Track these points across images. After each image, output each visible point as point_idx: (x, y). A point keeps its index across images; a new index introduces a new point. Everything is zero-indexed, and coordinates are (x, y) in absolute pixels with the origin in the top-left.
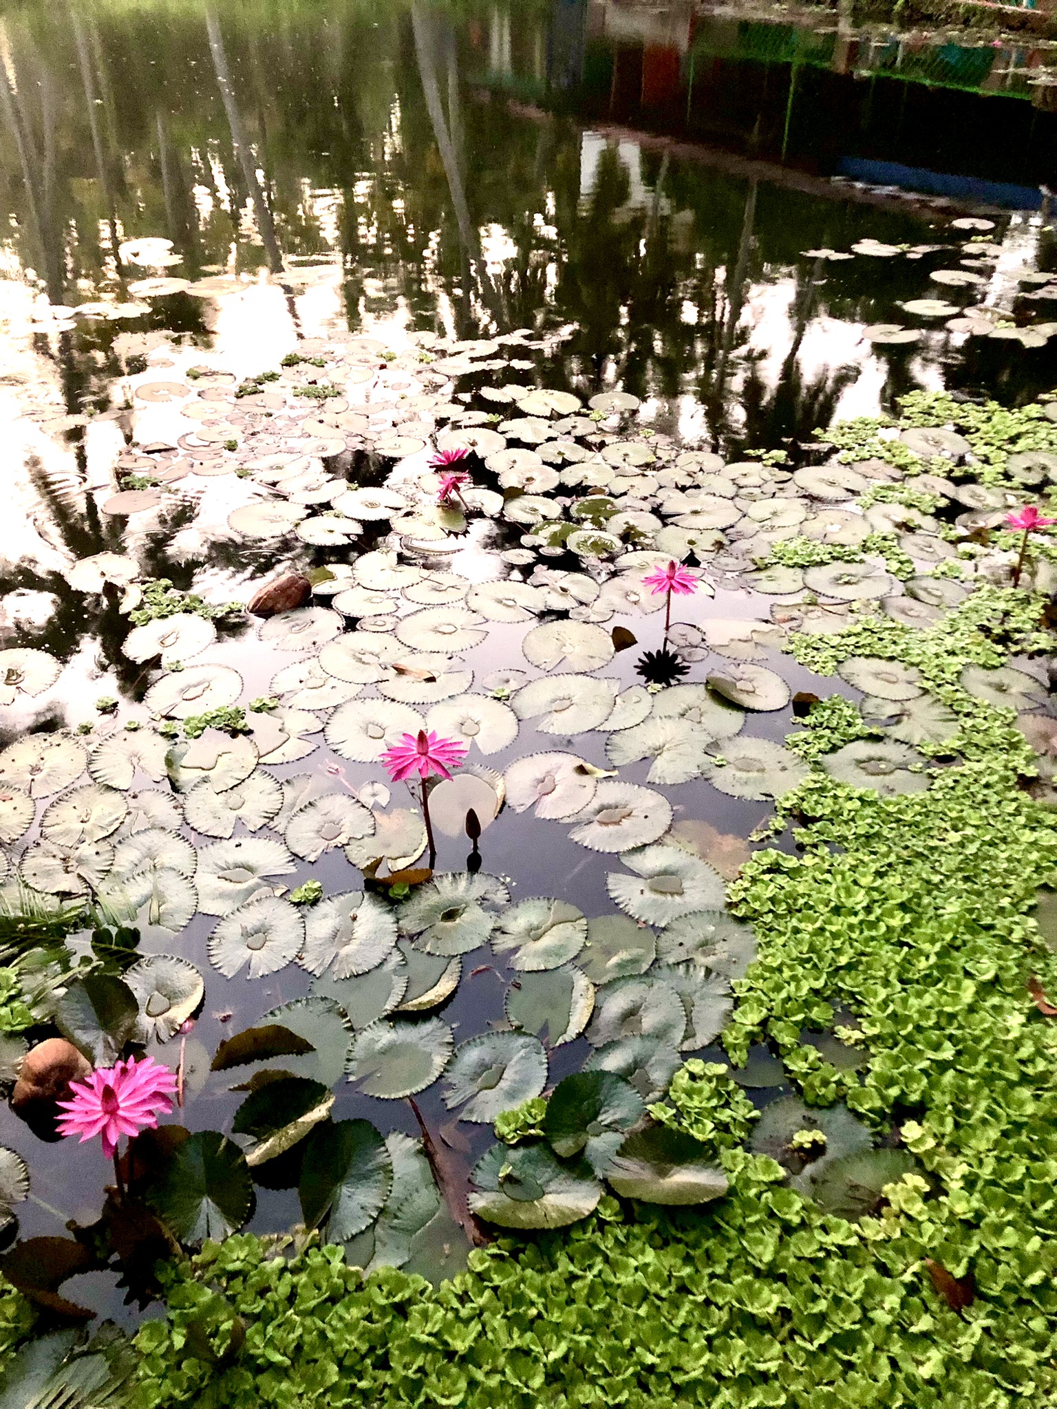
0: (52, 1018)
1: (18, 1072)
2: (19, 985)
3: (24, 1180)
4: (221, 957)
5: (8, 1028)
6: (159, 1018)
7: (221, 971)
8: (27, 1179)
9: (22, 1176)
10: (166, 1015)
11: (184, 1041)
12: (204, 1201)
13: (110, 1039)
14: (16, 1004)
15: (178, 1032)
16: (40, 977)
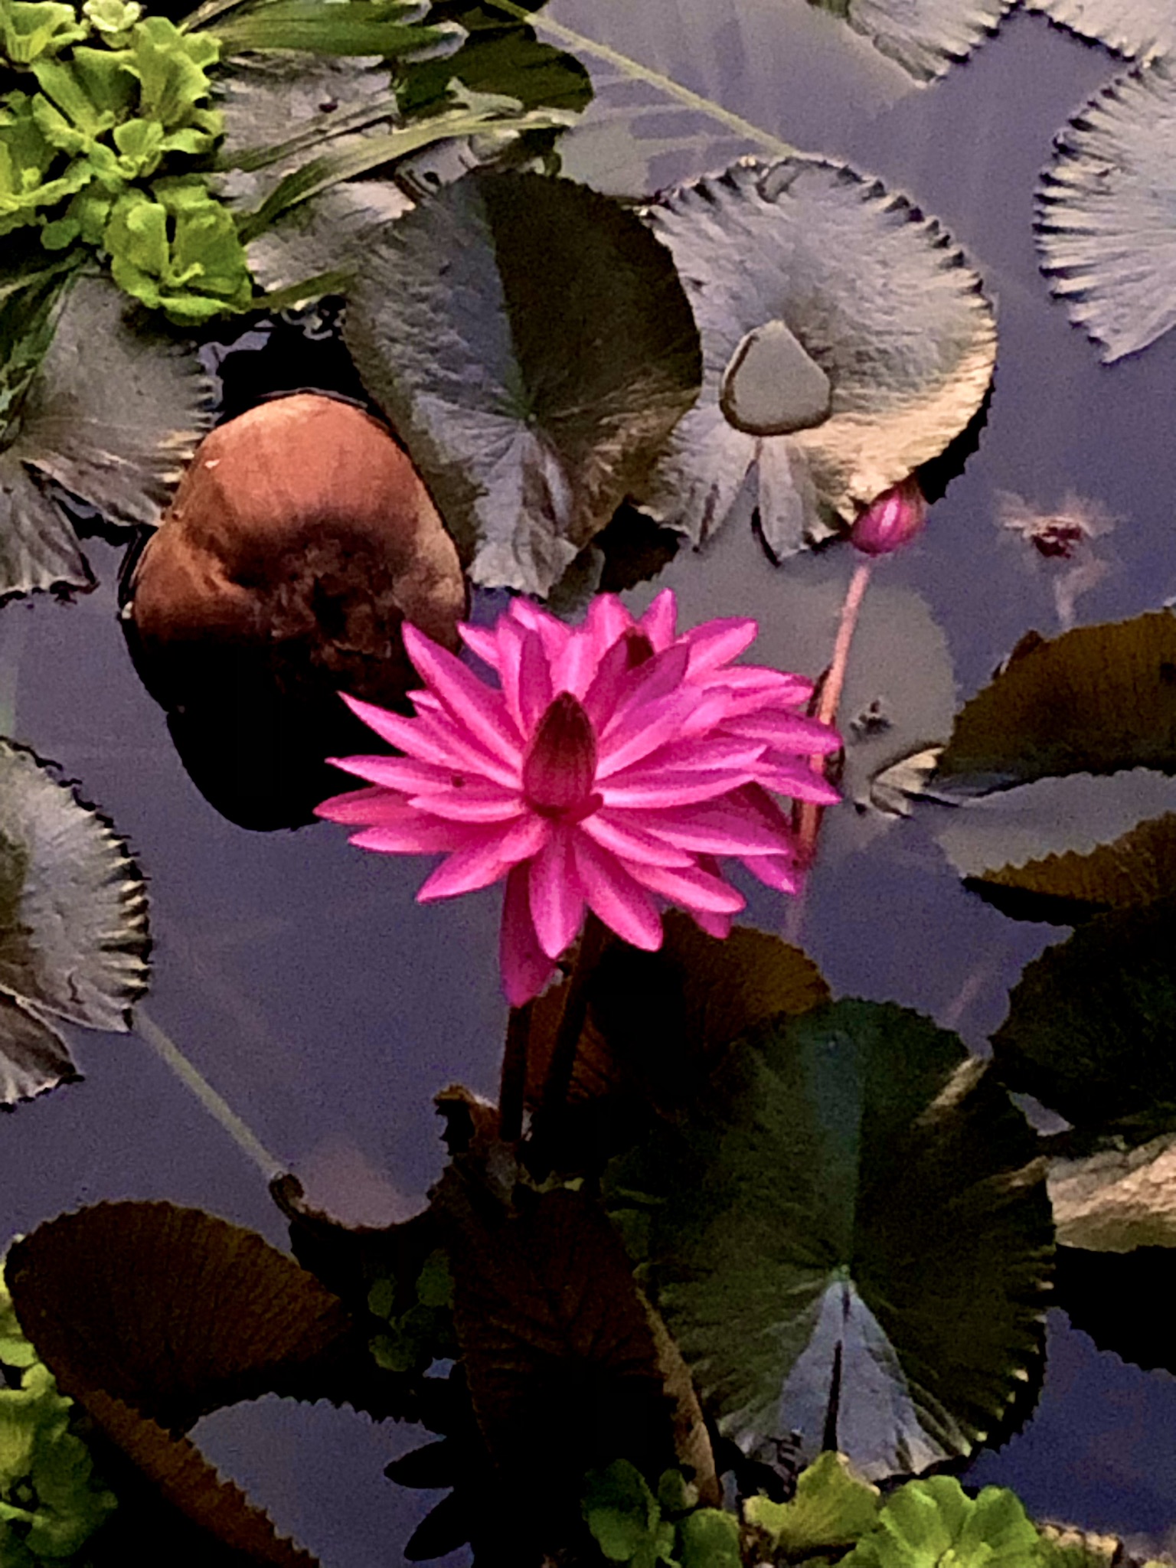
0: (330, 307)
1: (163, 495)
2: (213, 118)
3: (126, 948)
4: (1089, 249)
5: (145, 293)
6: (775, 444)
7: (1082, 313)
8: (143, 950)
9: (126, 931)
10: (809, 439)
11: (861, 577)
12: (834, 1292)
13: (551, 470)
14: (189, 198)
15: (843, 532)
16: (302, 106)
